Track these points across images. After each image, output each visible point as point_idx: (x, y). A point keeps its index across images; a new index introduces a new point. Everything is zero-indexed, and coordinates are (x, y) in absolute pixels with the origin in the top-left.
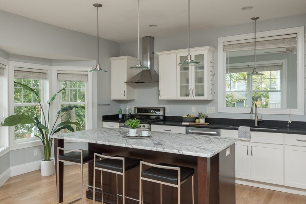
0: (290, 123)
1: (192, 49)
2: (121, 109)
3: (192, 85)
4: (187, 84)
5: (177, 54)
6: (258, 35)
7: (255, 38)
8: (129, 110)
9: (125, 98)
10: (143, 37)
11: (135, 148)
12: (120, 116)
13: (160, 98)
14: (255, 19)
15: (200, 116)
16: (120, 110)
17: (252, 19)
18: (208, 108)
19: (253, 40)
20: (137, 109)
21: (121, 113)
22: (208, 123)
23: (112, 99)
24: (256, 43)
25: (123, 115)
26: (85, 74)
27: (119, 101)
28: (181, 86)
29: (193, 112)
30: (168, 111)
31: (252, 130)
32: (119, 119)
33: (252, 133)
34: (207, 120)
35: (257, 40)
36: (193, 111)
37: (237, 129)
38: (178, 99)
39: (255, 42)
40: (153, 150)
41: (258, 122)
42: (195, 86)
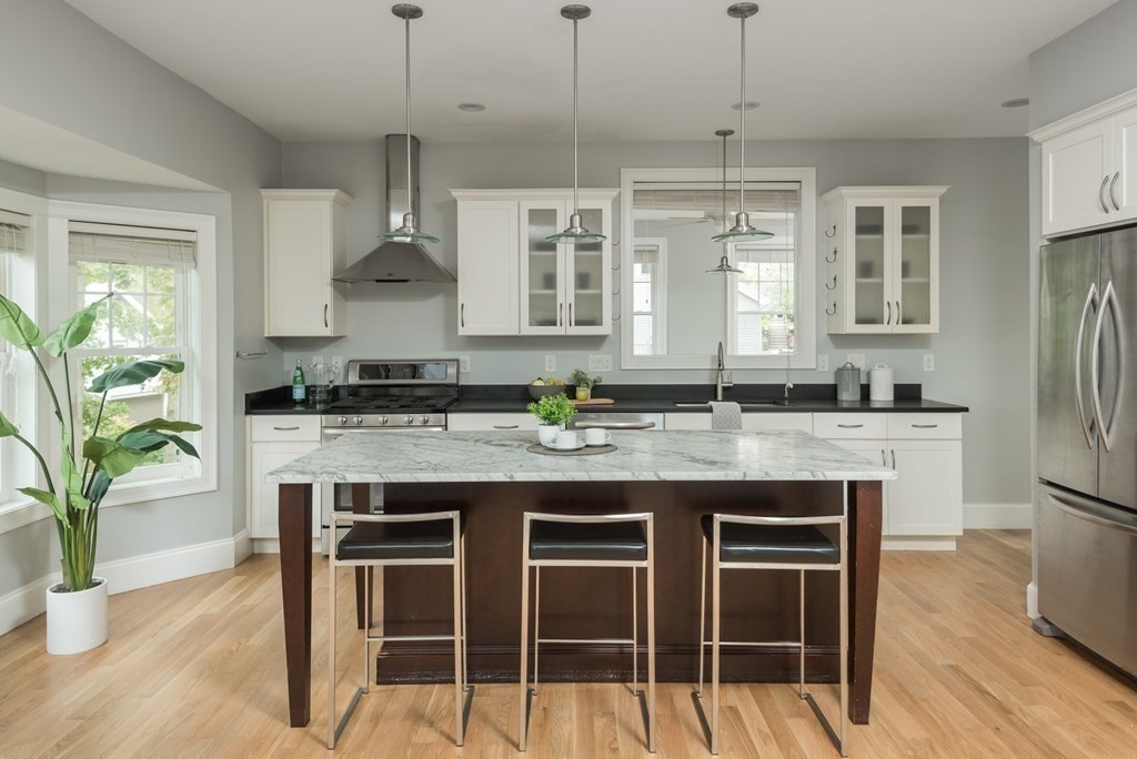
0: (789, 389)
1: (583, 192)
2: (300, 369)
3: (566, 291)
4: (550, 292)
5: (522, 203)
6: (732, 174)
7: (725, 182)
8: (329, 370)
9: (328, 332)
10: (388, 136)
11: (668, 479)
12: (299, 394)
13: (462, 332)
14: (724, 134)
15: (580, 379)
16: (299, 373)
17: (718, 133)
18: (591, 356)
19: (720, 187)
20: (361, 366)
21: (303, 382)
22: (612, 401)
23: (266, 335)
24: (727, 194)
25: (309, 390)
26: (184, 241)
27: (283, 343)
28: (531, 296)
29: (547, 369)
30: (468, 370)
31: (744, 410)
32: (295, 403)
33: (746, 416)
34: (598, 391)
35: (728, 187)
36: (551, 368)
37: (710, 410)
38: (522, 334)
39: (724, 191)
40: (733, 479)
41: (724, 389)
42: (576, 295)
